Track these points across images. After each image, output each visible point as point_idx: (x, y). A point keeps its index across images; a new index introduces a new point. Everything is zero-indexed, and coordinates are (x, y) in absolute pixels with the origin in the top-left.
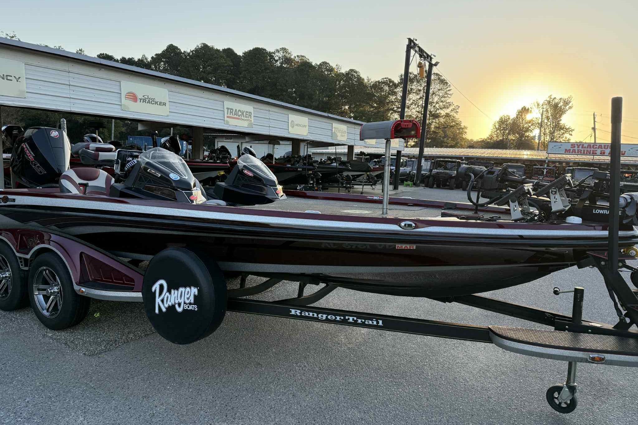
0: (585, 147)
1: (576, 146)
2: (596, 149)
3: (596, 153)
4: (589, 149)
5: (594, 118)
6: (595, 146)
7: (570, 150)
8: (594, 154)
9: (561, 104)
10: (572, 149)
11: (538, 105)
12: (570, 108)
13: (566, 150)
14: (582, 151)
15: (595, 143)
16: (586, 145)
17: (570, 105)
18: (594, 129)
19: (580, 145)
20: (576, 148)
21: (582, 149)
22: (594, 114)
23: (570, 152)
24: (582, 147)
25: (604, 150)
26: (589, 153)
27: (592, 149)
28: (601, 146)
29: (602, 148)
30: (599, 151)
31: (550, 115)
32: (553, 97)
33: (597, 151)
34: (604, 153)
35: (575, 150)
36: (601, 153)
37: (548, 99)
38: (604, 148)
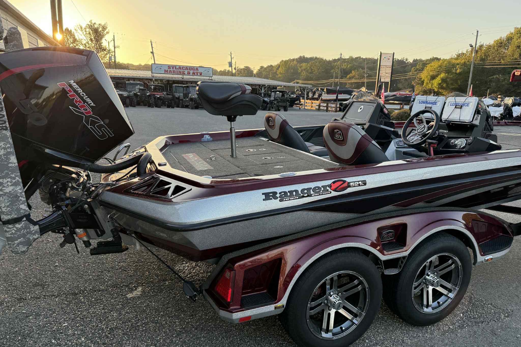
0: (177, 69)
1: (172, 68)
2: (184, 70)
3: (185, 73)
4: (180, 70)
5: (152, 45)
6: (183, 68)
7: (167, 71)
8: (184, 74)
9: (100, 29)
10: (169, 70)
11: (81, 28)
12: (108, 33)
13: (165, 70)
14: (176, 72)
15: (155, 64)
16: (177, 67)
17: (107, 30)
18: (152, 53)
19: (174, 67)
20: (171, 69)
21: (176, 70)
22: (151, 41)
23: (168, 72)
24: (176, 69)
25: (189, 71)
26: (180, 73)
27: (182, 70)
28: (187, 68)
29: (188, 70)
30: (186, 72)
31: (93, 38)
32: (93, 22)
33: (185, 71)
34: (190, 73)
35: (171, 70)
36: (188, 73)
37: (90, 24)
38: (190, 70)
